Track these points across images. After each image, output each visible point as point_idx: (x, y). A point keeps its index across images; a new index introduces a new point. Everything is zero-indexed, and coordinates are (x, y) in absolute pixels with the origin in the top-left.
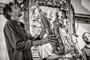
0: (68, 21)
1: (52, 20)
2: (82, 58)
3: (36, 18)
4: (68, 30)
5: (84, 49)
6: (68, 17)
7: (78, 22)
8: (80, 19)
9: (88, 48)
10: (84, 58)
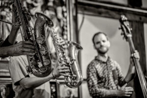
0: (65, 10)
1: (36, 7)
2: (91, 80)
3: (5, 3)
4: (65, 28)
5: (95, 62)
6: (65, 3)
7: (84, 14)
8: (87, 7)
9: (101, 61)
10: (93, 79)
